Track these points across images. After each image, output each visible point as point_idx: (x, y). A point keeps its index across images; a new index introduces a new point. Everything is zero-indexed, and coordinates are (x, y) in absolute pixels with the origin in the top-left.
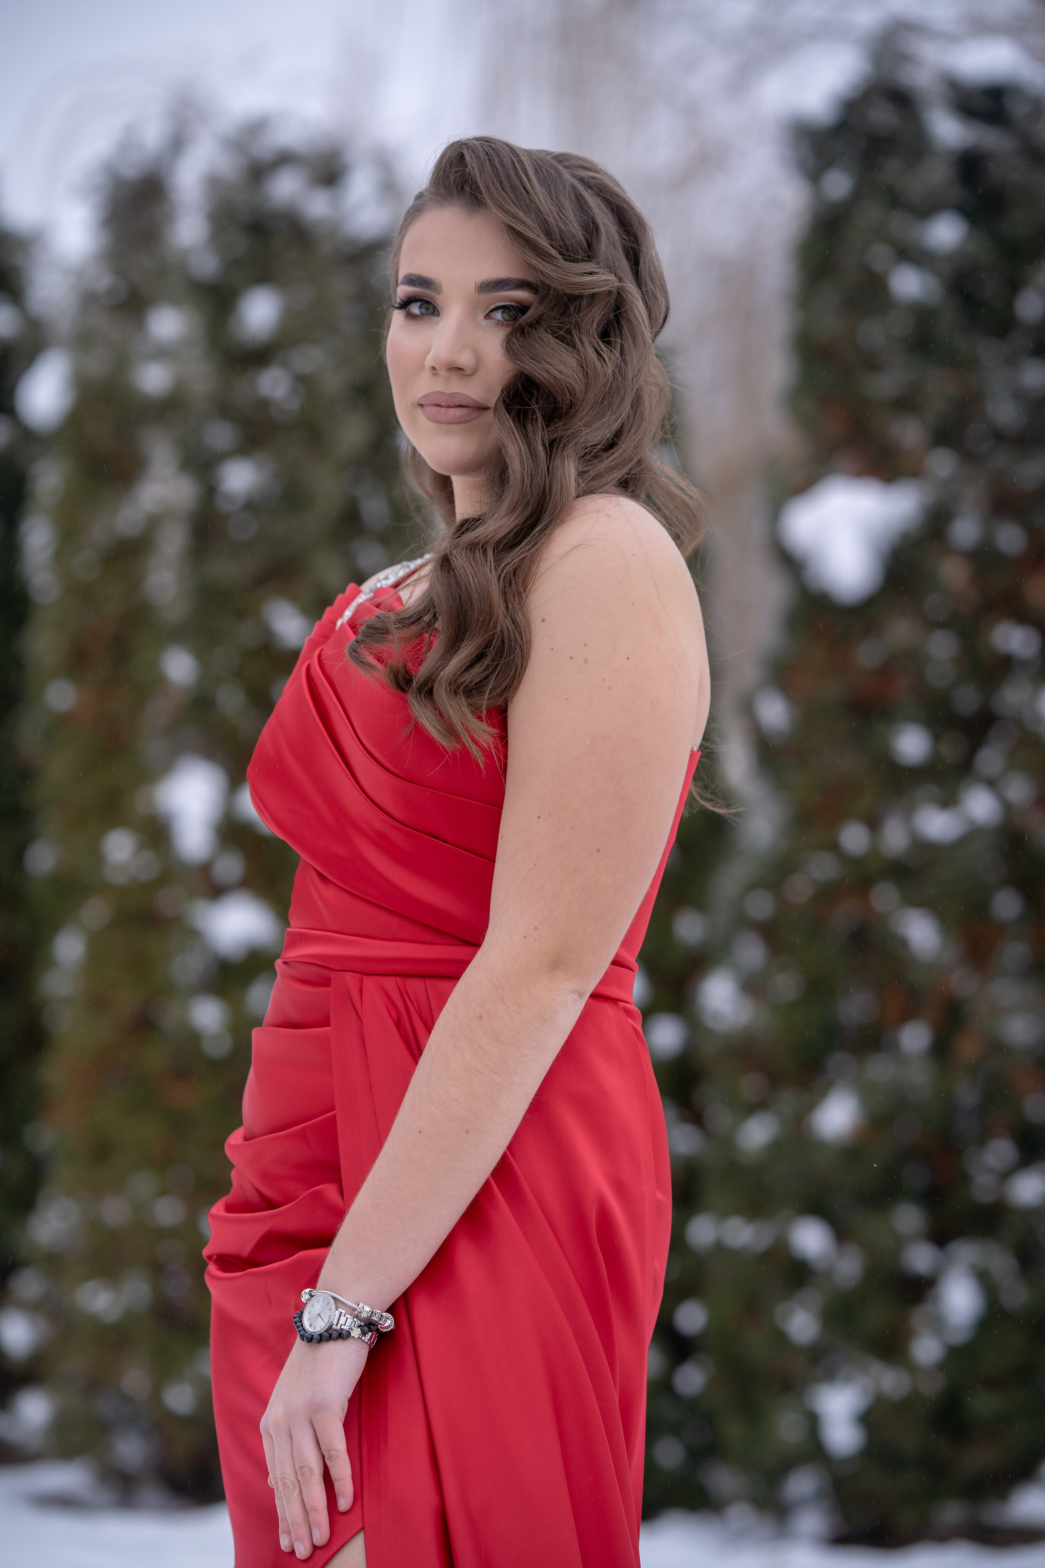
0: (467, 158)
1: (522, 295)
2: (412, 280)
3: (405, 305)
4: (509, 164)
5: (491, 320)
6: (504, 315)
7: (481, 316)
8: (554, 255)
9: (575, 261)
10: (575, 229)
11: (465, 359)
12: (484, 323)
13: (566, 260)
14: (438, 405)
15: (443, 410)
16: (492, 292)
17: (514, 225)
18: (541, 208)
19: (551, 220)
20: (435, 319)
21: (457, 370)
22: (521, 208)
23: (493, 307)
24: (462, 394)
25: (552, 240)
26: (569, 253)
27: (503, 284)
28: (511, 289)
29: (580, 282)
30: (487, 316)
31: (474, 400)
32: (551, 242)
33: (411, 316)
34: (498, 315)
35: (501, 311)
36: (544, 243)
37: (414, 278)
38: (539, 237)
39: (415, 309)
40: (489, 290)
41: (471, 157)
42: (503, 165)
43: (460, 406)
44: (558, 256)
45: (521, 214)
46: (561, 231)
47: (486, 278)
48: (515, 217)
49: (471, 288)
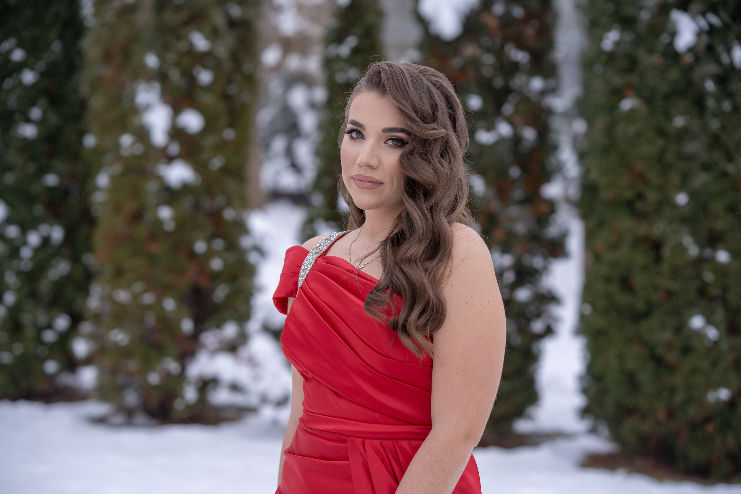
0: (382, 74)
1: (401, 135)
2: (353, 123)
3: (350, 132)
4: (399, 78)
5: (387, 144)
6: (393, 143)
7: (382, 142)
8: (417, 120)
9: (428, 123)
10: (427, 108)
11: (374, 162)
12: (384, 145)
13: (424, 123)
14: (361, 180)
15: (362, 183)
16: (388, 133)
17: (401, 107)
18: (413, 99)
19: (417, 105)
20: (363, 141)
21: (370, 167)
22: (404, 99)
23: (388, 138)
24: (371, 177)
25: (417, 114)
26: (424, 120)
27: (393, 130)
28: (396, 132)
29: (429, 134)
30: (385, 142)
31: (376, 180)
32: (416, 115)
33: (352, 138)
34: (390, 143)
35: (392, 140)
36: (414, 115)
37: (354, 122)
38: (412, 113)
39: (354, 135)
40: (387, 132)
41: (384, 74)
42: (397, 79)
43: (370, 182)
44: (421, 121)
45: (404, 102)
46: (421, 109)
47: (386, 127)
48: (401, 103)
49: (379, 130)
